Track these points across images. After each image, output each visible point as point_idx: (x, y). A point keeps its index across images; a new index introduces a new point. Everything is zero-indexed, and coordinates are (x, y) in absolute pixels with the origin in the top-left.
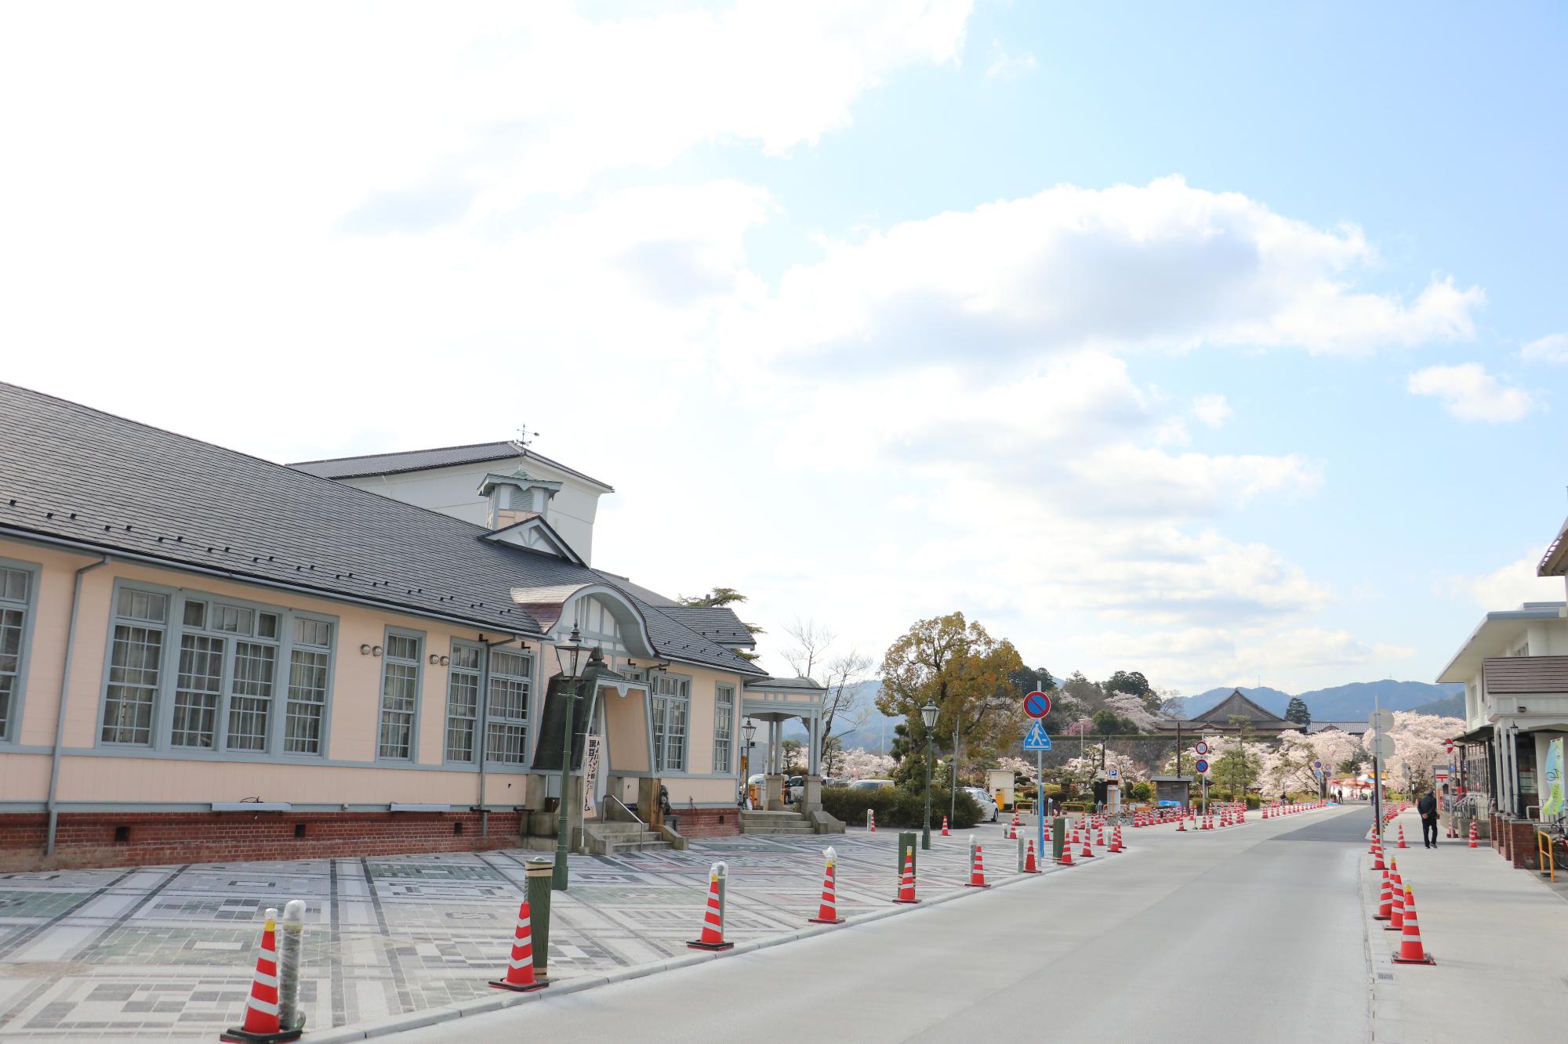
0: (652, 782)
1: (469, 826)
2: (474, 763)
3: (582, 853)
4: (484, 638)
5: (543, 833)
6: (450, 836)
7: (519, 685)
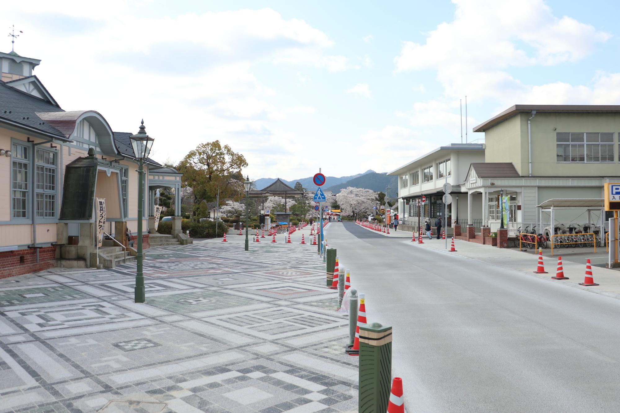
0: (123, 224)
1: (28, 257)
2: (28, 218)
3: (98, 268)
4: (30, 140)
5: (71, 257)
6: (18, 265)
7: (50, 169)
